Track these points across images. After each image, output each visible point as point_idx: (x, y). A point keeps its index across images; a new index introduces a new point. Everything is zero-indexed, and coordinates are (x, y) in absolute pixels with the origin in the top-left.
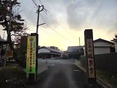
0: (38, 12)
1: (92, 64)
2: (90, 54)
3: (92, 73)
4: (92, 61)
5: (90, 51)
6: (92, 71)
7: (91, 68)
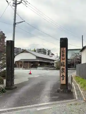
0: (14, 5)
1: (64, 71)
2: (63, 63)
3: (63, 80)
4: (64, 69)
5: (63, 59)
6: (64, 78)
7: (63, 75)
